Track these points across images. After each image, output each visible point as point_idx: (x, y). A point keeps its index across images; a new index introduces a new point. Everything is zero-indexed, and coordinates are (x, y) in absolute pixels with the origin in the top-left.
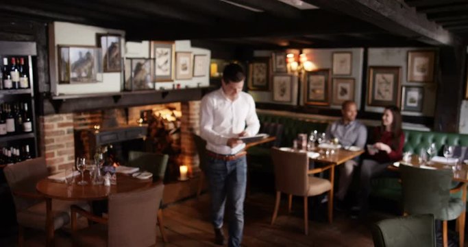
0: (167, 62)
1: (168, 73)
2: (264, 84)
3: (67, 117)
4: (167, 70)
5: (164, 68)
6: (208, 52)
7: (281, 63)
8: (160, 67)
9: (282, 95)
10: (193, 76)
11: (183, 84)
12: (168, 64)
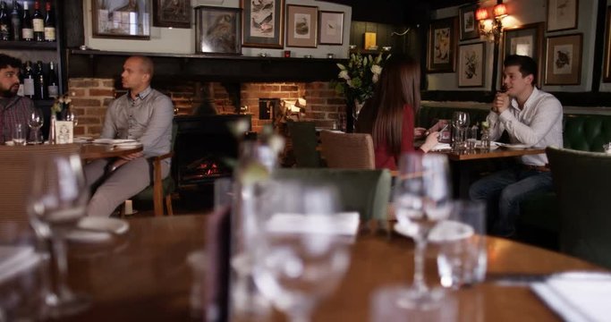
0: (269, 18)
1: (272, 35)
2: (446, 61)
3: (105, 83)
4: (269, 30)
5: (265, 27)
6: (348, 10)
7: (470, 24)
8: (256, 25)
9: (470, 77)
10: (319, 43)
11: (299, 53)
12: (273, 22)
